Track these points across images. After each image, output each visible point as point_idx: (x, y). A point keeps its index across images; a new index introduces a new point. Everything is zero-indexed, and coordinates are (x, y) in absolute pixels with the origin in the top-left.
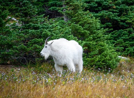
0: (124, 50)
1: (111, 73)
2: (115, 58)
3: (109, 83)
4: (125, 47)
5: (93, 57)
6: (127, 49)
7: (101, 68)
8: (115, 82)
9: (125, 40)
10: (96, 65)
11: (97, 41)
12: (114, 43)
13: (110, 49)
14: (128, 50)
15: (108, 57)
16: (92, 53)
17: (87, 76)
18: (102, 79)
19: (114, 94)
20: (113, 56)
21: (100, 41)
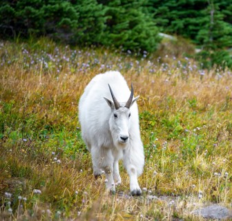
0: (169, 24)
1: (147, 58)
2: (154, 36)
3: (143, 75)
4: (171, 19)
5: (119, 33)
6: (173, 22)
7: (132, 51)
8: (153, 73)
9: (171, 8)
10: (124, 46)
11: (127, 8)
12: (153, 12)
13: (147, 21)
14: (175, 25)
15: (143, 35)
16: (119, 26)
17: (110, 62)
18: (132, 69)
19: (151, 91)
20: (152, 32)
21: (132, 7)
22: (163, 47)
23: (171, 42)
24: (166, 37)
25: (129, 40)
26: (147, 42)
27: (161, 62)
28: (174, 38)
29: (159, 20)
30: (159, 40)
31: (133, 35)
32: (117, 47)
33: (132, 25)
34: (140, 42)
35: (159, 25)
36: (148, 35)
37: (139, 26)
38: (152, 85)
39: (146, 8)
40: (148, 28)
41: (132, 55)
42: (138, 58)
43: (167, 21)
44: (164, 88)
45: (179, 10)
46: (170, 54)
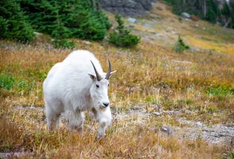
22: (36, 38)
23: (40, 36)
24: (37, 34)
25: (19, 35)
26: (28, 36)
27: (35, 45)
28: (41, 34)
29: (34, 26)
30: (34, 35)
31: (21, 33)
32: (14, 39)
33: (21, 28)
34: (25, 36)
35: (34, 28)
36: (29, 33)
37: (24, 29)
38: (32, 56)
39: (27, 21)
40: (28, 30)
41: (21, 42)
42: (24, 43)
43: (37, 26)
44: (37, 57)
45: (43, 21)
46: (40, 42)
